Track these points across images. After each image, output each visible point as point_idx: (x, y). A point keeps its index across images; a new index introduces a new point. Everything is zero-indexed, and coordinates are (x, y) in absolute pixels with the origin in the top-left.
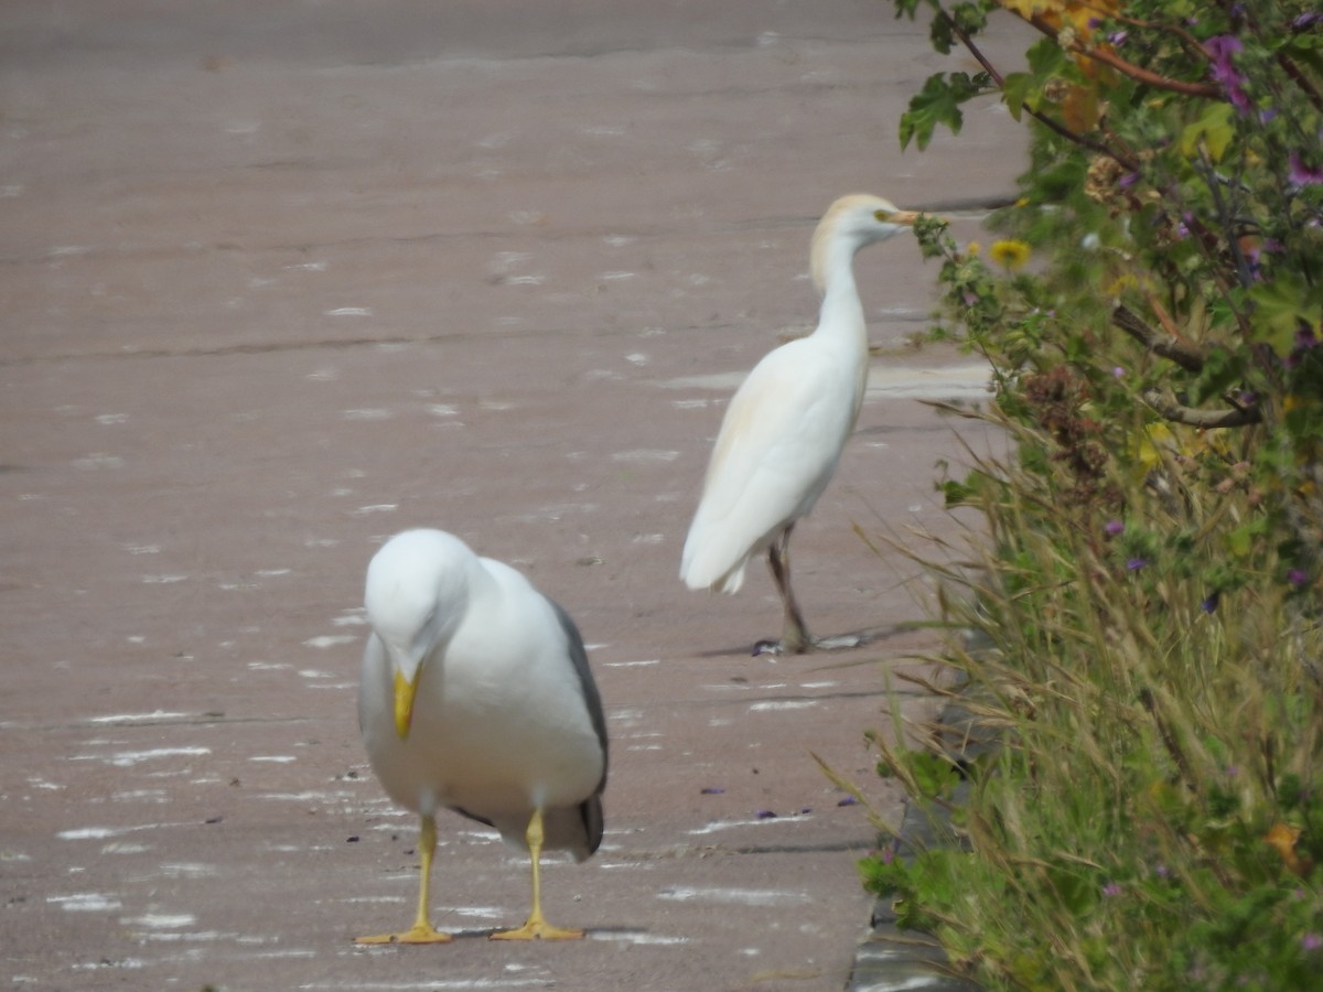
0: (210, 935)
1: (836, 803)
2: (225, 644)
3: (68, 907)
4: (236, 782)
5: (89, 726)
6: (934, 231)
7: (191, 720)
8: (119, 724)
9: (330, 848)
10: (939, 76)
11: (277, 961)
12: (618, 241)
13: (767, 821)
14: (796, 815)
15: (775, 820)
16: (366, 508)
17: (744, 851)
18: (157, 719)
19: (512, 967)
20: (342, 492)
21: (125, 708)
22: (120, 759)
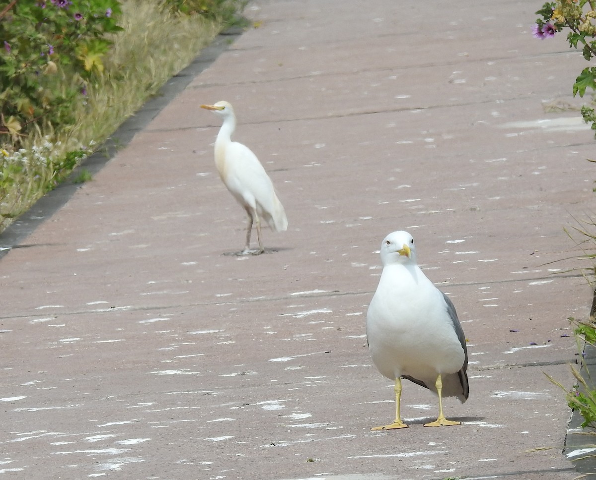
0: (316, 425)
1: (559, 336)
2: (344, 255)
3: (265, 407)
4: (339, 329)
5: (291, 297)
6: (588, 112)
7: (328, 294)
8: (302, 296)
9: (370, 366)
10: (587, 69)
11: (341, 441)
12: (490, 63)
13: (534, 347)
14: (545, 344)
15: (537, 347)
16: (400, 187)
17: (525, 366)
18: (315, 293)
19: (431, 444)
20: (392, 179)
21: (305, 288)
22: (299, 315)
